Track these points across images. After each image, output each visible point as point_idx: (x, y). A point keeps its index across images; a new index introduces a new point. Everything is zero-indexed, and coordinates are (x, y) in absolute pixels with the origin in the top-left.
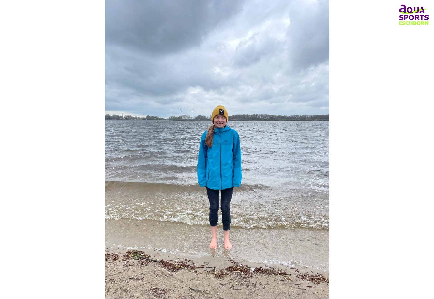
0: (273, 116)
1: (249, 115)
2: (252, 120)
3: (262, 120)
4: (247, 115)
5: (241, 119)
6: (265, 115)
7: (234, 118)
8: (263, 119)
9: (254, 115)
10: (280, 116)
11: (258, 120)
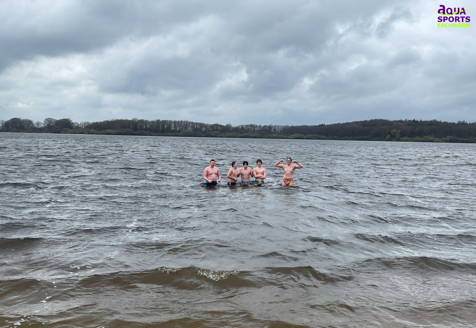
0: (202, 125)
1: (146, 122)
2: (154, 133)
3: (178, 133)
4: (142, 121)
5: (127, 130)
6: (184, 122)
7: (109, 129)
8: (179, 131)
9: (158, 121)
10: (217, 125)
11: (169, 134)
